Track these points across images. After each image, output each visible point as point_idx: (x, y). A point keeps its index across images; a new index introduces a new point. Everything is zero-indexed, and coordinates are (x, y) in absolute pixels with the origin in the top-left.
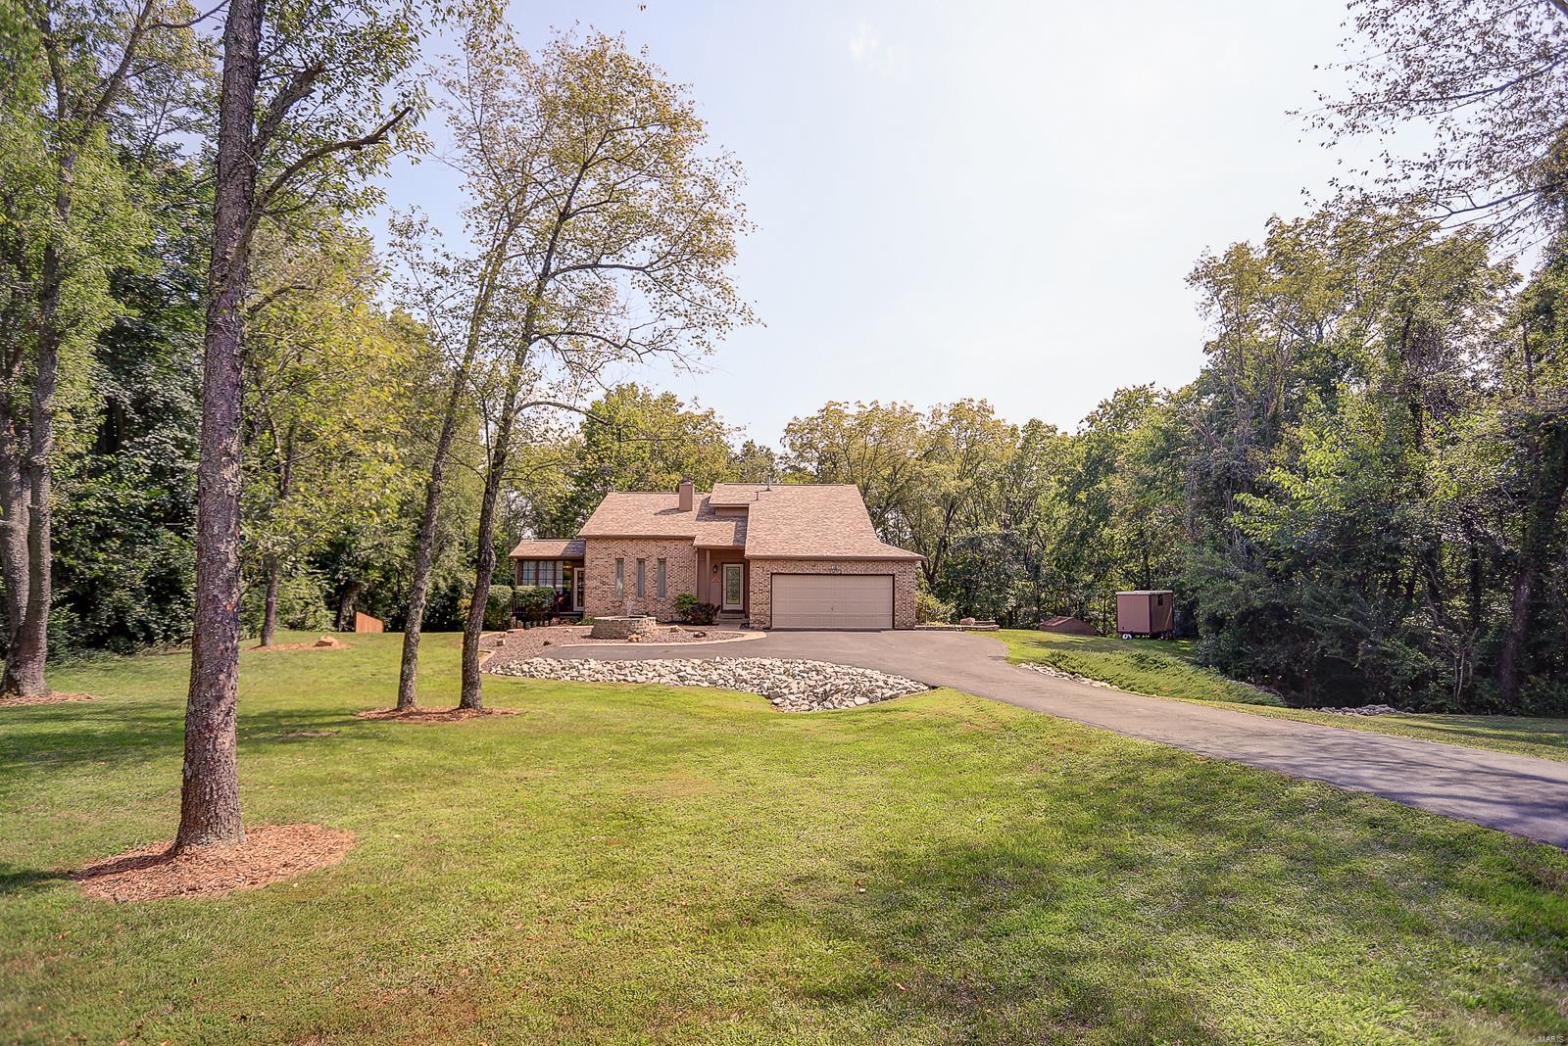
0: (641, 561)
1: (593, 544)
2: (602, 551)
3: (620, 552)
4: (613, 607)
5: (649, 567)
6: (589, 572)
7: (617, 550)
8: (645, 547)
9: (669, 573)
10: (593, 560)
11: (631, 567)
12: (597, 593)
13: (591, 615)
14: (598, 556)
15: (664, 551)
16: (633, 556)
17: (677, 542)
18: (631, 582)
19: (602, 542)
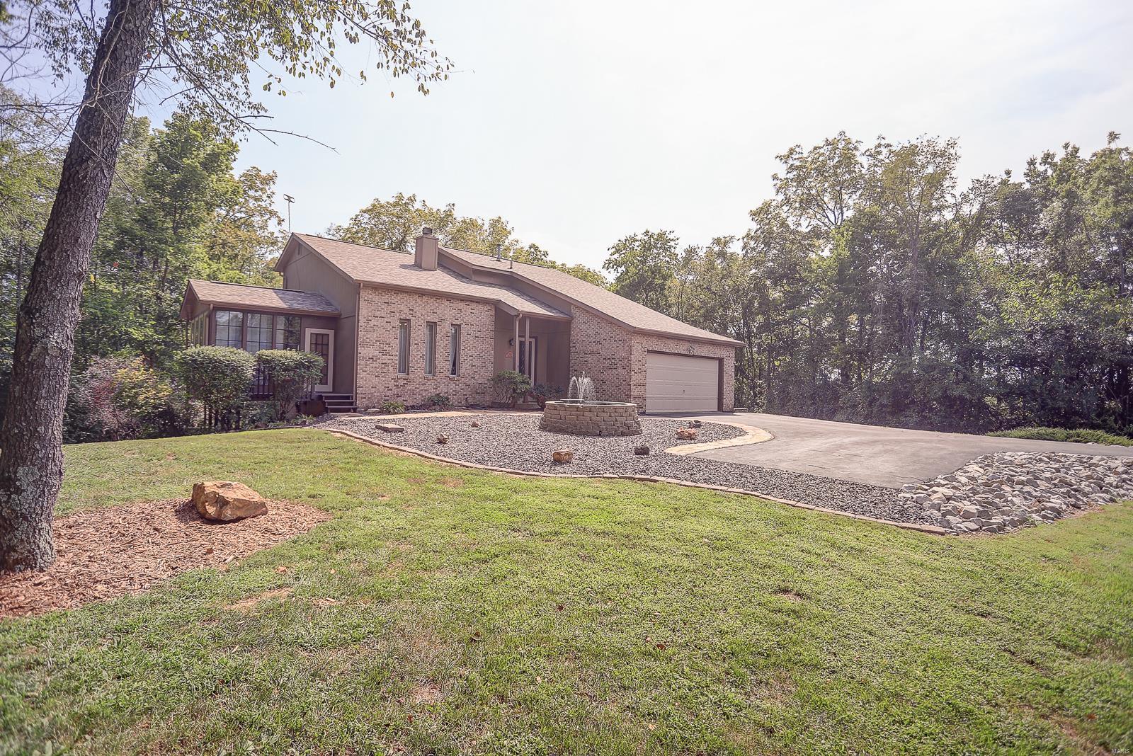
0: (432, 326)
1: (371, 296)
2: (383, 307)
3: (407, 311)
4: (395, 386)
5: (442, 334)
6: (364, 335)
7: (402, 307)
8: (437, 307)
9: (464, 344)
10: (370, 318)
11: (419, 333)
12: (374, 365)
13: (365, 398)
14: (377, 314)
15: (459, 315)
16: (422, 317)
17: (473, 306)
18: (419, 353)
19: (383, 294)
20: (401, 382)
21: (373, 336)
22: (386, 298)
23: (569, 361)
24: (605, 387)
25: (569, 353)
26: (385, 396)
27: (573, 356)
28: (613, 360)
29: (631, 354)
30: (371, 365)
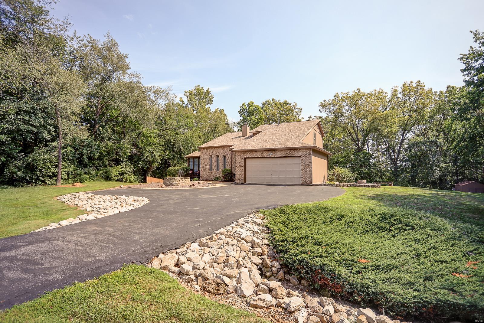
1: (203, 151)
3: (211, 153)
4: (209, 174)
5: (221, 158)
6: (202, 161)
8: (219, 150)
9: (227, 161)
11: (214, 159)
12: (204, 169)
13: (202, 178)
14: (204, 155)
15: (225, 152)
16: (215, 154)
18: (214, 164)
22: (206, 151)
26: (206, 177)
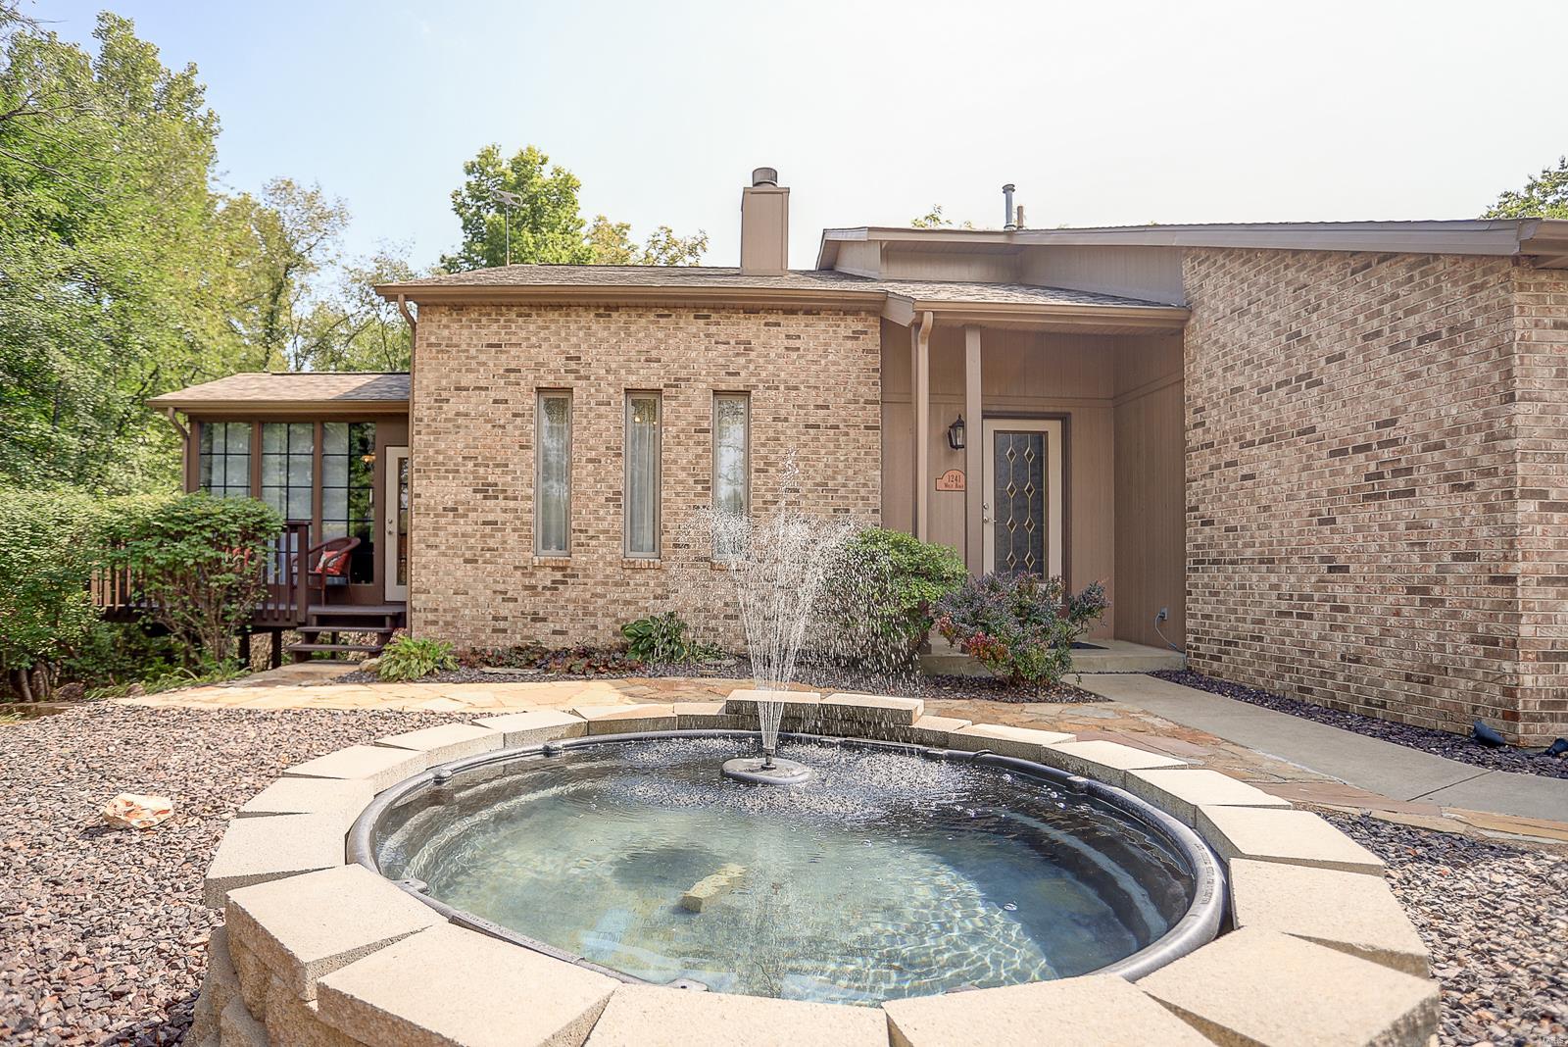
0: (645, 401)
1: (446, 333)
2: (483, 358)
3: (558, 362)
4: (526, 588)
5: (682, 424)
6: (428, 445)
7: (543, 354)
8: (660, 341)
9: (763, 451)
10: (445, 395)
11: (601, 426)
12: (460, 530)
13: (435, 623)
14: (467, 380)
15: (742, 360)
16: (611, 378)
17: (795, 324)
18: (602, 486)
19: (484, 320)
20: (545, 578)
21: (455, 445)
22: (492, 331)
23: (1183, 483)
24: (1343, 592)
25: (1182, 450)
26: (495, 619)
27: (1197, 464)
28: (1387, 454)
29: (1510, 398)
30: (452, 529)
